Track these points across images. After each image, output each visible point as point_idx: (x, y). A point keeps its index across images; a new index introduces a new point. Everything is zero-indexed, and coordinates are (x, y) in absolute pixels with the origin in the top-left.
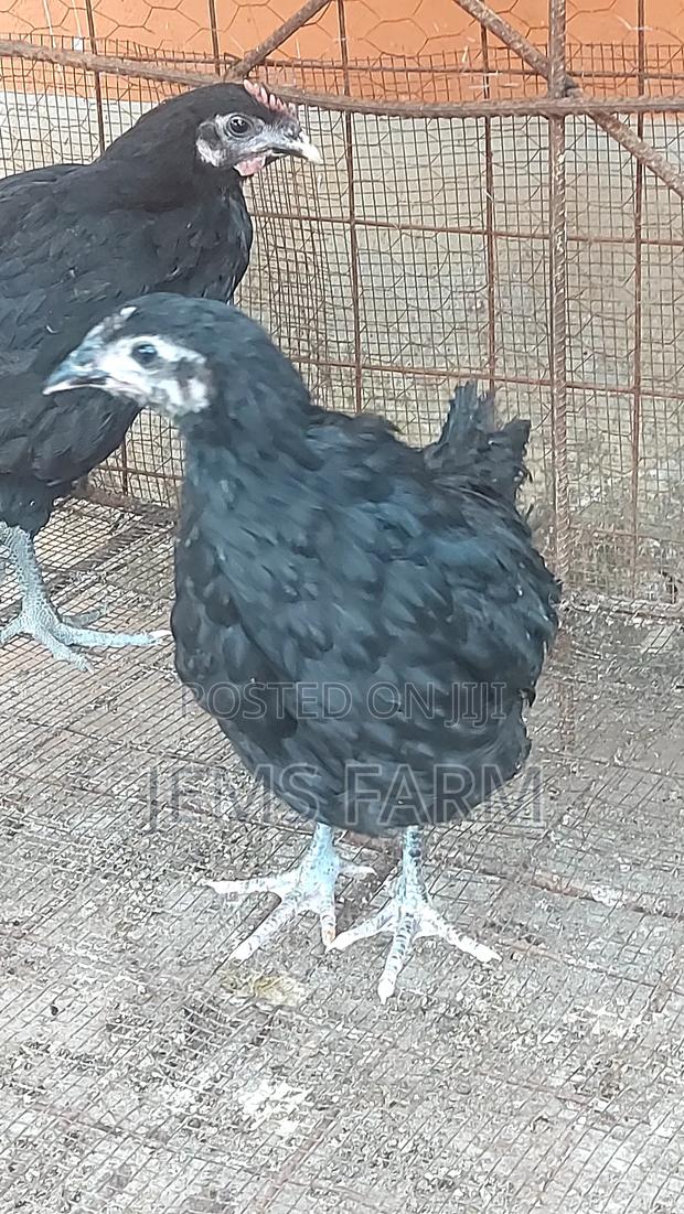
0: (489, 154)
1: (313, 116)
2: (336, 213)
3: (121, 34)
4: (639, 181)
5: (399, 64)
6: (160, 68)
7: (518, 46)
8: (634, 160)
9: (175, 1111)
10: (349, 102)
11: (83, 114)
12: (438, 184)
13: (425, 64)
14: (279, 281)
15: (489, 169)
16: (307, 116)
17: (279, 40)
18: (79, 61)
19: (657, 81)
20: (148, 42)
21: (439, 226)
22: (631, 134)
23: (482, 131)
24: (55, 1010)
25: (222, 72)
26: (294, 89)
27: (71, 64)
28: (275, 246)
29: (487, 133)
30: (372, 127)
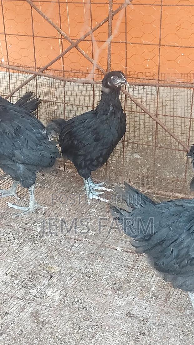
0: (94, 91)
1: (57, 81)
2: (61, 102)
3: (15, 61)
4: (125, 98)
5: (75, 71)
6: (23, 69)
7: (101, 69)
8: (124, 94)
9: (33, 295)
10: (65, 79)
11: (6, 78)
12: (83, 97)
13: (81, 72)
14: (48, 115)
15: (94, 94)
16: (55, 81)
17: (50, 65)
18: (5, 67)
19: (129, 78)
20: (20, 63)
21: (83, 105)
22: (124, 89)
23: (93, 86)
24: (6, 274)
25: (37, 71)
26: (53, 75)
27: (4, 67)
28: (48, 108)
29: (94, 87)
30: (69, 84)
